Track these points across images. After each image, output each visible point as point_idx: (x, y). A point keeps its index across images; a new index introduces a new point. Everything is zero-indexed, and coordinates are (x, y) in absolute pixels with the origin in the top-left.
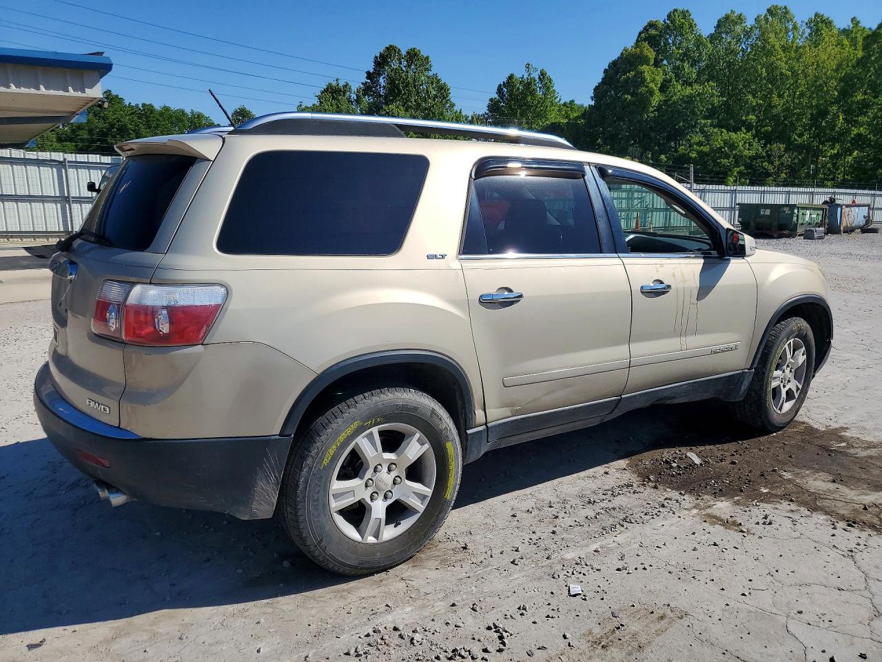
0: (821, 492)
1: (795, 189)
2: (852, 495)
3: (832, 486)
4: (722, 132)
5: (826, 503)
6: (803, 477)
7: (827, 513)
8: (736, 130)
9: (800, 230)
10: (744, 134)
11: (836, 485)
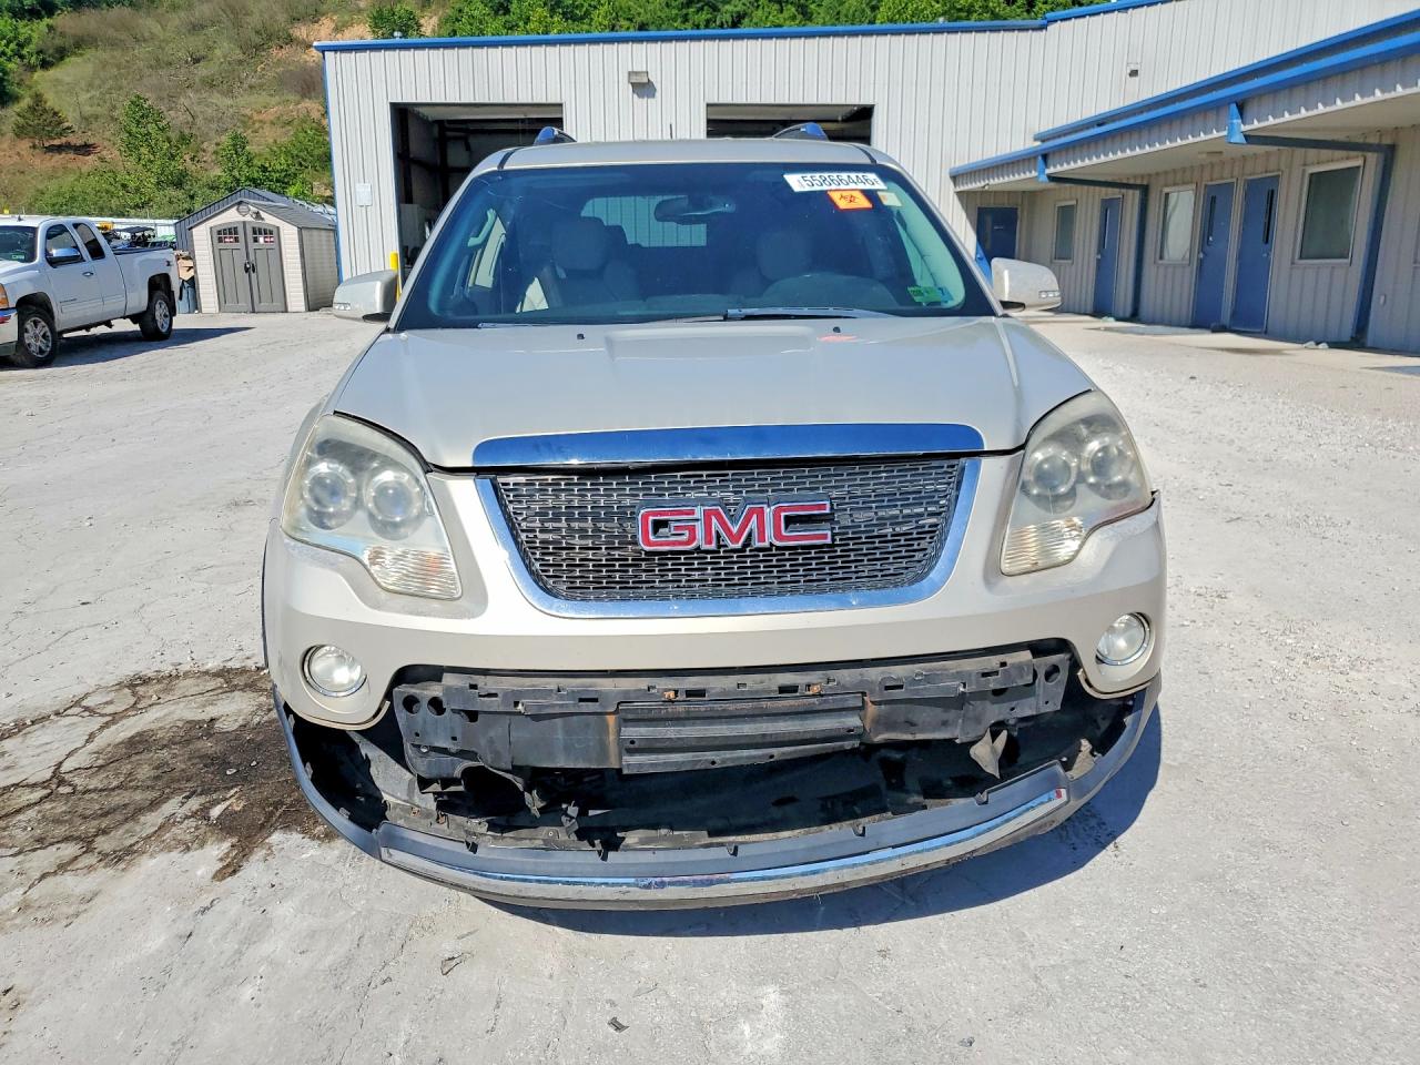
0: (224, 696)
2: (178, 712)
3: (211, 712)
5: (212, 684)
6: (260, 706)
7: (206, 673)
11: (207, 717)
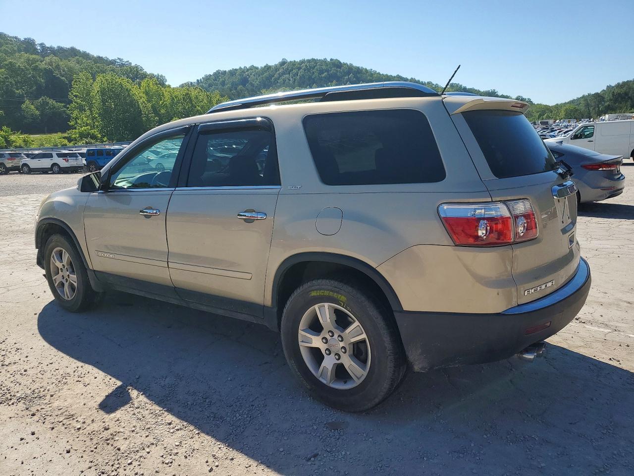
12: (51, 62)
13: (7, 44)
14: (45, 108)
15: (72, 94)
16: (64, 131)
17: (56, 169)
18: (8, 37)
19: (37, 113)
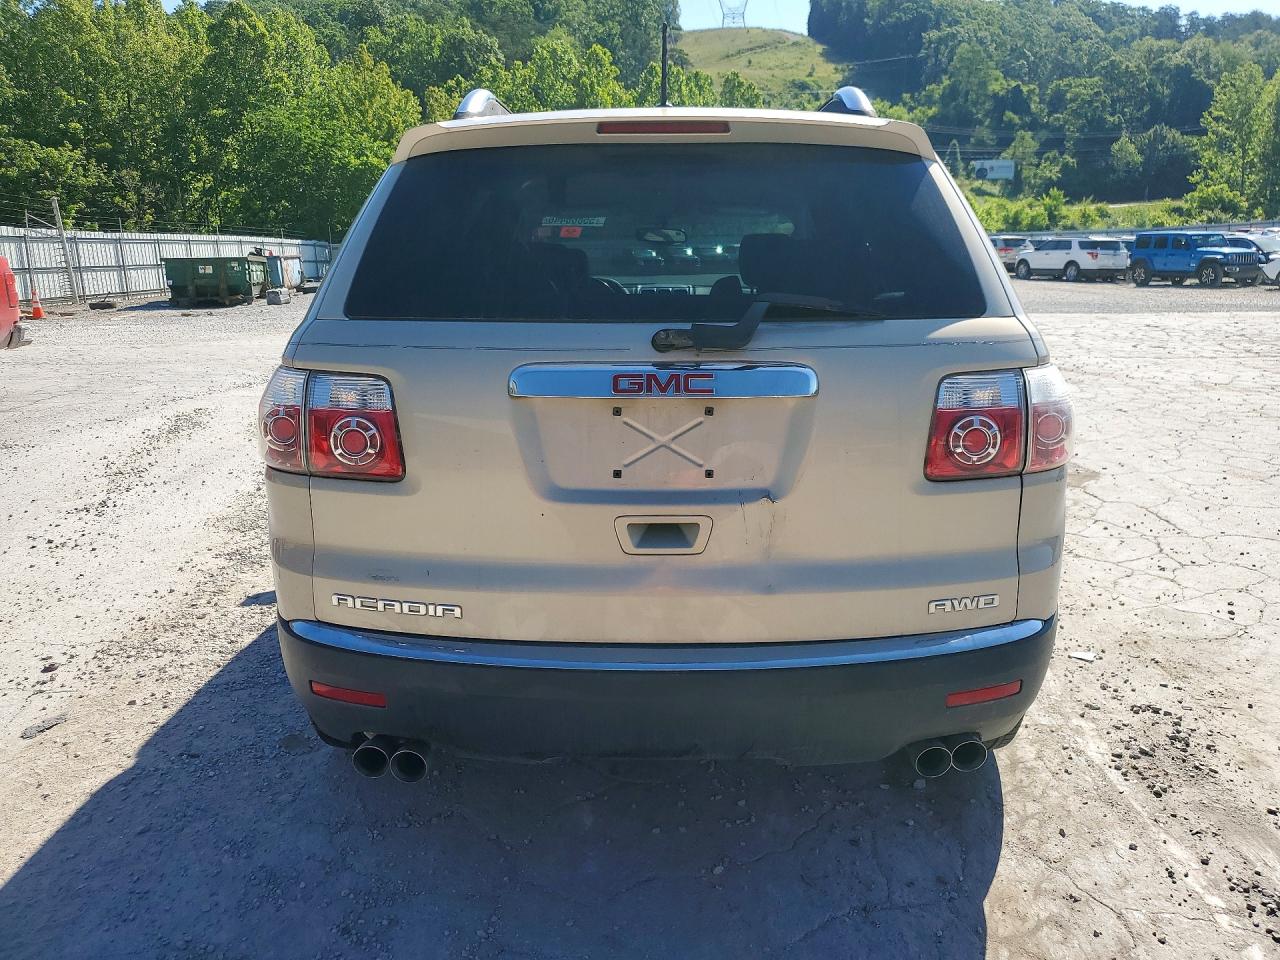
1: (168, 236)
4: (32, 147)
8: (56, 144)
9: (256, 291)
10: (71, 151)
12: (1194, 50)
13: (1123, 24)
14: (1156, 148)
15: (1210, 113)
16: (1177, 196)
17: (1072, 271)
18: (1130, 8)
19: (1139, 158)
